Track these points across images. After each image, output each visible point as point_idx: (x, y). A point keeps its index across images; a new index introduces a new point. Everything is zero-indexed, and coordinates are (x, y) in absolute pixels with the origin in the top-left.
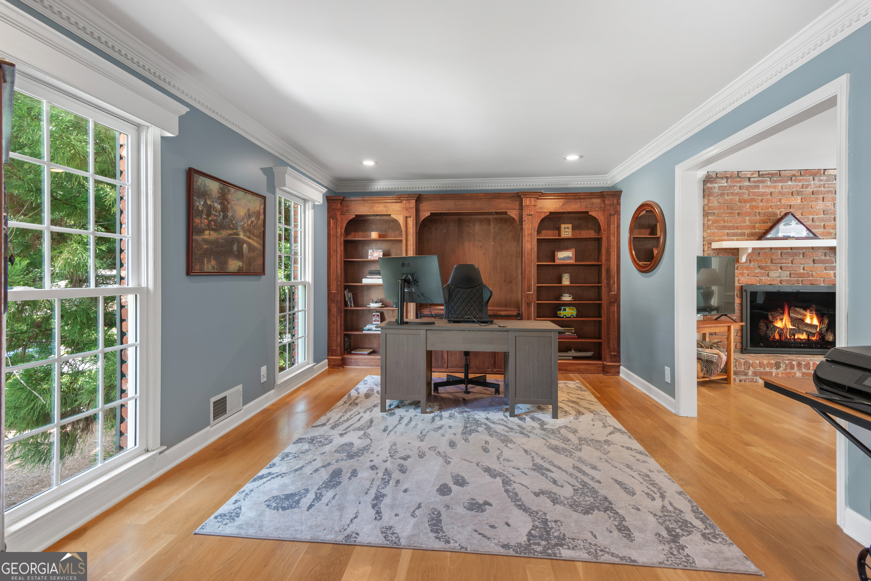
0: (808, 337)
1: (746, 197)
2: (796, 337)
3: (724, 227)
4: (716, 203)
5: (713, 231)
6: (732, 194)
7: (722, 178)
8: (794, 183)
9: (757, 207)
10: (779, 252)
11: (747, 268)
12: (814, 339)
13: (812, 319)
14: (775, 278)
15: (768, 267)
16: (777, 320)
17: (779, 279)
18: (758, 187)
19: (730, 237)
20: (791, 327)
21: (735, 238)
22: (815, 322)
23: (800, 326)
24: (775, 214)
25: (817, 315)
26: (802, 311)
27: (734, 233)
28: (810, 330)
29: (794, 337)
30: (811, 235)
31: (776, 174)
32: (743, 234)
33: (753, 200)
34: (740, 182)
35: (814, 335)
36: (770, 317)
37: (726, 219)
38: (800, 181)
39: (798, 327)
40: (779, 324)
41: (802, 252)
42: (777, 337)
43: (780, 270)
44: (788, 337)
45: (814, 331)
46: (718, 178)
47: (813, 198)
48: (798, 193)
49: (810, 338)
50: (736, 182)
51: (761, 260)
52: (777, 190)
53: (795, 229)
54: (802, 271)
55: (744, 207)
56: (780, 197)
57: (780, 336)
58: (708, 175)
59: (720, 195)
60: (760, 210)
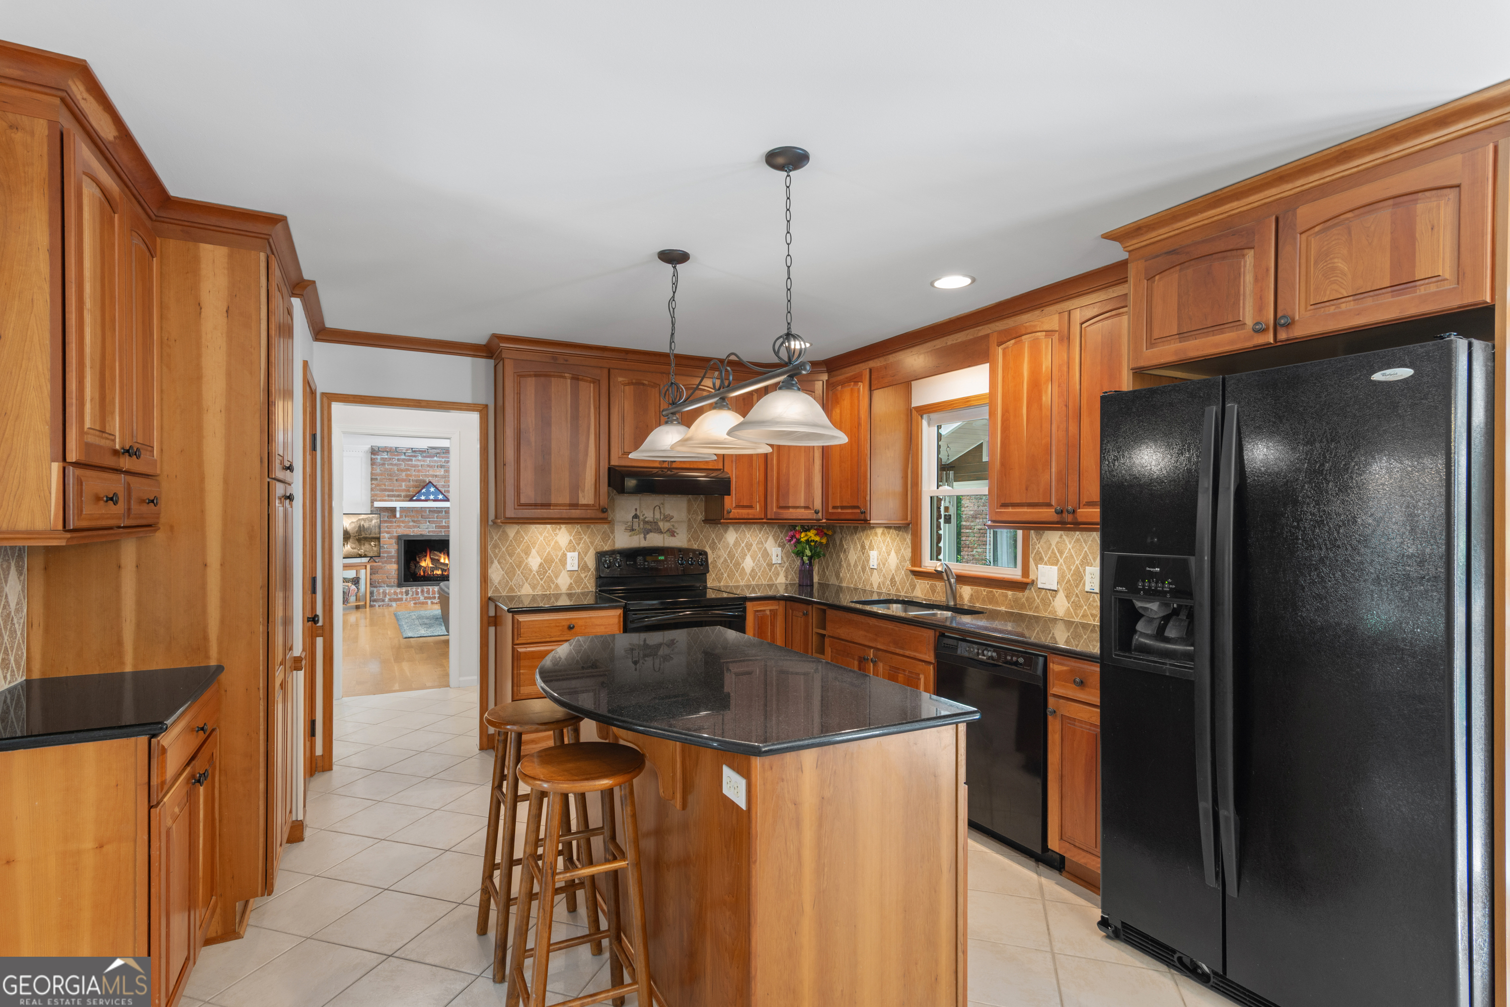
0: (442, 572)
1: (403, 467)
3: (385, 490)
4: (378, 471)
5: (376, 492)
6: (391, 464)
7: (383, 452)
8: (438, 459)
9: (411, 476)
10: (428, 510)
11: (403, 522)
13: (445, 559)
14: (424, 529)
15: (419, 521)
16: (422, 560)
17: (427, 530)
18: (411, 460)
19: (390, 498)
20: (431, 566)
21: (394, 499)
22: (447, 561)
23: (437, 565)
24: (424, 481)
26: (438, 553)
27: (391, 495)
28: (443, 567)
29: (435, 573)
30: (445, 498)
31: (425, 451)
32: (399, 496)
33: (407, 470)
34: (397, 455)
35: (445, 571)
36: (418, 559)
37: (387, 483)
38: (443, 458)
40: (423, 564)
41: (444, 510)
42: (422, 574)
43: (428, 524)
44: (429, 573)
45: (446, 568)
48: (441, 467)
50: (395, 455)
51: (413, 516)
52: (426, 463)
53: (433, 493)
54: (444, 524)
55: (401, 475)
56: (428, 469)
57: (424, 572)
58: (372, 449)
59: (383, 464)
60: (413, 478)
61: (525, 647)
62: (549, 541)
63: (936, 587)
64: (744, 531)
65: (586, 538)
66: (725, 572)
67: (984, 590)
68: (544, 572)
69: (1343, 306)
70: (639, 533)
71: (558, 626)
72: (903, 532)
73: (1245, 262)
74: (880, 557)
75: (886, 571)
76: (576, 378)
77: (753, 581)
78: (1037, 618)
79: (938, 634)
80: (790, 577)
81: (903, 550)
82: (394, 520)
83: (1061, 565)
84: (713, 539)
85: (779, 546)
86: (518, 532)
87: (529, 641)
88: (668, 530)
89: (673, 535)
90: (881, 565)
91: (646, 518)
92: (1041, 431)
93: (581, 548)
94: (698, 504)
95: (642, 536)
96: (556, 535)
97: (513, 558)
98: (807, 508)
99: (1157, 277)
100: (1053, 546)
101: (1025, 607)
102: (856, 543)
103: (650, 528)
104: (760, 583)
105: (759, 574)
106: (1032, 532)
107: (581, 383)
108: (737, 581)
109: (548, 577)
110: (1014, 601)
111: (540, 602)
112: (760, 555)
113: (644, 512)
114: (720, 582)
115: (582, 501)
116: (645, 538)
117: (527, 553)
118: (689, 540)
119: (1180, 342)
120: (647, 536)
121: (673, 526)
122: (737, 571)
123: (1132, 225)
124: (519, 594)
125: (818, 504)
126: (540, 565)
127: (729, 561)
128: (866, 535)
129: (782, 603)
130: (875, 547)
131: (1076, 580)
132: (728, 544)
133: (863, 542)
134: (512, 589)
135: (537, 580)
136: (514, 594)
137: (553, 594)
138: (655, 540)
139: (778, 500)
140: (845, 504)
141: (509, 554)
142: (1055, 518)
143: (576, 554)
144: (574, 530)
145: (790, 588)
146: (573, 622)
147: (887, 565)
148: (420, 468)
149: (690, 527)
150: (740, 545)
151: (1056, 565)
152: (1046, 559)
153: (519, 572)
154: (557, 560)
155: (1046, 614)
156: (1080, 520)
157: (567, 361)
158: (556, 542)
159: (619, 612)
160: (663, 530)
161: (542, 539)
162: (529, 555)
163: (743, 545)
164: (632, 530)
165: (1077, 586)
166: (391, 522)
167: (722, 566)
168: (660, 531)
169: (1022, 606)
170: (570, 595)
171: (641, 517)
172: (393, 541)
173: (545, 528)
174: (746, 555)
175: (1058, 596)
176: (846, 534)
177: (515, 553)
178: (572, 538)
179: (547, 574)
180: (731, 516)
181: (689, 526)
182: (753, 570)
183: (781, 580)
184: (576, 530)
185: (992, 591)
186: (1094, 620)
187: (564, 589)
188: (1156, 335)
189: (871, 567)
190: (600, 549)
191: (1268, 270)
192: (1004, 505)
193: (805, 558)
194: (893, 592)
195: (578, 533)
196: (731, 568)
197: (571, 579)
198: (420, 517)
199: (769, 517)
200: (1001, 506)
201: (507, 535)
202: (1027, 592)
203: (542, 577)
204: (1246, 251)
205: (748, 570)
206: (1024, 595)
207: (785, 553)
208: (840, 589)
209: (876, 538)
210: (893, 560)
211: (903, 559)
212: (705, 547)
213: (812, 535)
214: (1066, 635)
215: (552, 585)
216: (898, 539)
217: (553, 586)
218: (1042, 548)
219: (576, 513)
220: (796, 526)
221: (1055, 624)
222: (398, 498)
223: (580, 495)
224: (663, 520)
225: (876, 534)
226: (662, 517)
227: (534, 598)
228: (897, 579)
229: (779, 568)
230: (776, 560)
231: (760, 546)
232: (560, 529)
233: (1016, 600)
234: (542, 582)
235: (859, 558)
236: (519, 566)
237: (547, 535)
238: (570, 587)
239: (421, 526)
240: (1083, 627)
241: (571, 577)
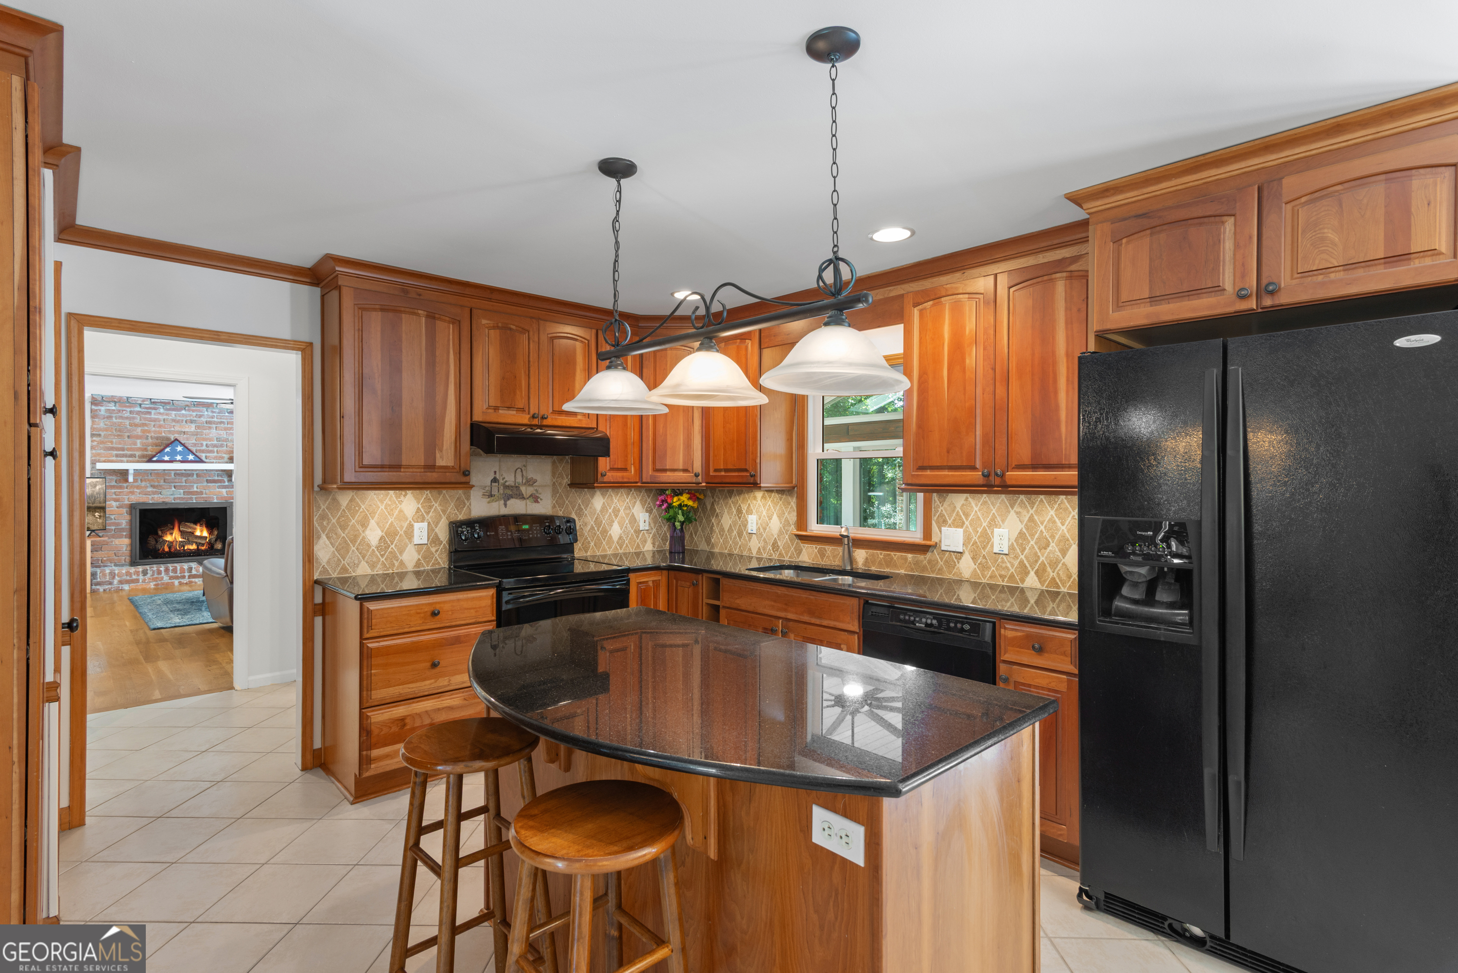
0: (198, 547)
1: (137, 421)
2: (186, 548)
3: (112, 449)
4: (102, 425)
5: (99, 451)
6: (121, 417)
7: (109, 402)
8: (187, 413)
9: (149, 432)
10: (173, 472)
11: (138, 487)
12: (203, 548)
13: (202, 531)
14: (169, 496)
15: (161, 486)
16: (166, 534)
17: (172, 497)
18: (150, 413)
19: (119, 458)
20: (181, 540)
21: (125, 459)
22: (205, 534)
23: (190, 539)
24: (168, 439)
25: (207, 527)
26: (192, 525)
27: (123, 454)
28: (199, 541)
29: (184, 548)
31: (169, 403)
32: (131, 456)
33: (144, 425)
34: (130, 406)
35: (203, 545)
36: (160, 533)
37: (114, 440)
38: (193, 411)
39: (188, 539)
40: (168, 538)
41: (191, 473)
42: (167, 549)
43: (173, 489)
44: (178, 548)
45: (203, 542)
46: (105, 401)
47: (206, 427)
48: (192, 422)
49: (200, 548)
50: (126, 406)
51: (153, 480)
52: (170, 418)
53: (180, 453)
54: (195, 489)
55: (136, 430)
56: (174, 424)
57: (170, 548)
58: (93, 398)
59: (110, 417)
60: (153, 434)
61: (377, 642)
62: (392, 510)
63: (826, 551)
64: (612, 496)
65: (437, 505)
66: (592, 541)
67: (881, 554)
68: (385, 547)
69: (1332, 276)
70: (498, 500)
71: (419, 613)
72: (786, 495)
73: (1225, 229)
74: (759, 522)
75: (767, 536)
76: (431, 317)
77: (621, 549)
78: (941, 581)
79: (862, 602)
80: (657, 544)
81: (786, 514)
82: (125, 485)
83: (967, 527)
84: (579, 504)
85: (647, 511)
86: (351, 500)
87: (382, 634)
88: (531, 495)
89: (536, 501)
90: (762, 530)
91: (506, 481)
92: (964, 394)
93: (431, 517)
94: (564, 467)
95: (502, 502)
96: (401, 502)
97: (347, 531)
98: (685, 470)
99: (1124, 241)
100: (958, 509)
101: (927, 570)
102: (730, 507)
103: (511, 493)
104: (628, 551)
105: (626, 542)
106: (935, 495)
107: (438, 323)
108: (605, 550)
109: (390, 552)
110: (914, 564)
111: (380, 583)
112: (627, 522)
113: (505, 475)
114: (586, 552)
115: (440, 462)
116: (505, 505)
117: (364, 524)
118: (554, 507)
119: (1151, 306)
120: (509, 502)
121: (537, 491)
122: (604, 539)
123: (1101, 186)
124: (354, 574)
125: (698, 466)
126: (381, 539)
127: (596, 529)
128: (743, 499)
129: (665, 572)
130: (754, 511)
131: (984, 542)
132: (595, 510)
133: (740, 506)
134: (344, 569)
135: (377, 557)
136: (347, 575)
137: (397, 573)
138: (516, 507)
139: (654, 462)
140: (730, 467)
141: (340, 526)
142: (981, 481)
143: (425, 524)
144: (422, 497)
145: (657, 556)
146: (438, 607)
147: (768, 529)
148: (162, 422)
149: (555, 492)
150: (607, 510)
151: (962, 527)
152: (950, 522)
153: (354, 549)
154: (402, 533)
155: (951, 576)
156: (1009, 483)
157: (420, 295)
158: (401, 511)
159: (492, 592)
160: (525, 496)
161: (383, 507)
162: (366, 527)
163: (610, 511)
164: (491, 496)
165: (984, 548)
166: (121, 487)
167: (588, 535)
168: (521, 497)
169: (924, 569)
170: (417, 574)
171: (501, 481)
172: (125, 510)
173: (387, 495)
174: (614, 522)
175: (963, 558)
176: (719, 498)
177: (348, 525)
178: (420, 506)
179: (390, 549)
180: (606, 479)
181: (553, 491)
182: (620, 538)
183: (649, 547)
184: (425, 496)
185: (890, 555)
186: (1003, 581)
187: (410, 566)
188: (1124, 297)
189: (750, 531)
190: (453, 518)
191: (1251, 237)
192: (922, 468)
193: (677, 524)
194: (775, 556)
195: (428, 500)
196: (598, 536)
197: (419, 554)
198: (162, 481)
199: (644, 480)
200: (917, 469)
201: (338, 503)
202: (929, 555)
203: (383, 553)
204: (1225, 218)
205: (615, 538)
206: (925, 558)
207: (653, 519)
208: (711, 555)
209: (755, 502)
210: (775, 524)
211: (787, 523)
212: (571, 513)
213: (685, 499)
214: (972, 596)
215: (395, 562)
216: (781, 503)
217: (396, 564)
218: (946, 511)
219: (433, 476)
220: (666, 490)
221: (961, 585)
222: (131, 458)
223: (438, 455)
224: (525, 484)
225: (755, 498)
226: (524, 481)
227: (373, 579)
228: (779, 544)
229: (647, 535)
230: (643, 526)
231: (628, 511)
232: (405, 496)
233: (917, 563)
234: (383, 559)
235: (735, 523)
236: (354, 541)
237: (390, 503)
238: (418, 564)
239: (164, 491)
240: (990, 588)
241: (419, 552)
